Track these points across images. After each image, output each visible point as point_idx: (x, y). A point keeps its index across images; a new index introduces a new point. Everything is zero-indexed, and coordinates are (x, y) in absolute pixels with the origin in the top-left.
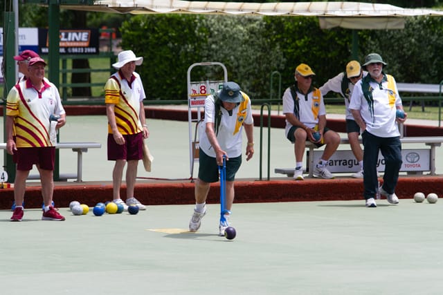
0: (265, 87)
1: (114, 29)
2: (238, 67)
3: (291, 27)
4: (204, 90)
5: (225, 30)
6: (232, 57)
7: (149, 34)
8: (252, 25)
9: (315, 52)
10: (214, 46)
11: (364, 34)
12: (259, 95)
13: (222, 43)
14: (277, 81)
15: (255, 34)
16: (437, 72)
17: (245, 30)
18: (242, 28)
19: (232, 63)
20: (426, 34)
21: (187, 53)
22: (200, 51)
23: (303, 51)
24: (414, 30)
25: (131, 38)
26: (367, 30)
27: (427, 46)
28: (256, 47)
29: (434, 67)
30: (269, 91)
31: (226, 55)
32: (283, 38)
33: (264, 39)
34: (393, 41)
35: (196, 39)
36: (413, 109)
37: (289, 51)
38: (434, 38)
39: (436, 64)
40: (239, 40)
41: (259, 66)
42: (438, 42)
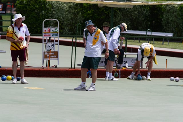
0: (75, 30)
1: (13, 4)
2: (64, 21)
3: (86, 5)
4: (49, 30)
5: (58, 6)
6: (61, 17)
7: (27, 6)
8: (70, 4)
9: (95, 16)
10: (54, 12)
11: (116, 9)
12: (72, 33)
13: (57, 11)
14: (79, 28)
15: (71, 8)
16: (145, 26)
17: (67, 6)
18: (66, 5)
19: (61, 20)
20: (141, 11)
21: (43, 15)
22: (48, 14)
23: (91, 15)
24: (136, 8)
25: (20, 8)
26: (117, 8)
27: (142, 15)
28: (72, 13)
29: (144, 24)
30: (76, 32)
31: (59, 16)
32: (82, 10)
33: (75, 10)
34: (128, 13)
35: (46, 9)
36: (135, 41)
37: (85, 15)
38: (145, 12)
39: (145, 23)
40: (65, 10)
41: (73, 21)
42: (147, 14)
